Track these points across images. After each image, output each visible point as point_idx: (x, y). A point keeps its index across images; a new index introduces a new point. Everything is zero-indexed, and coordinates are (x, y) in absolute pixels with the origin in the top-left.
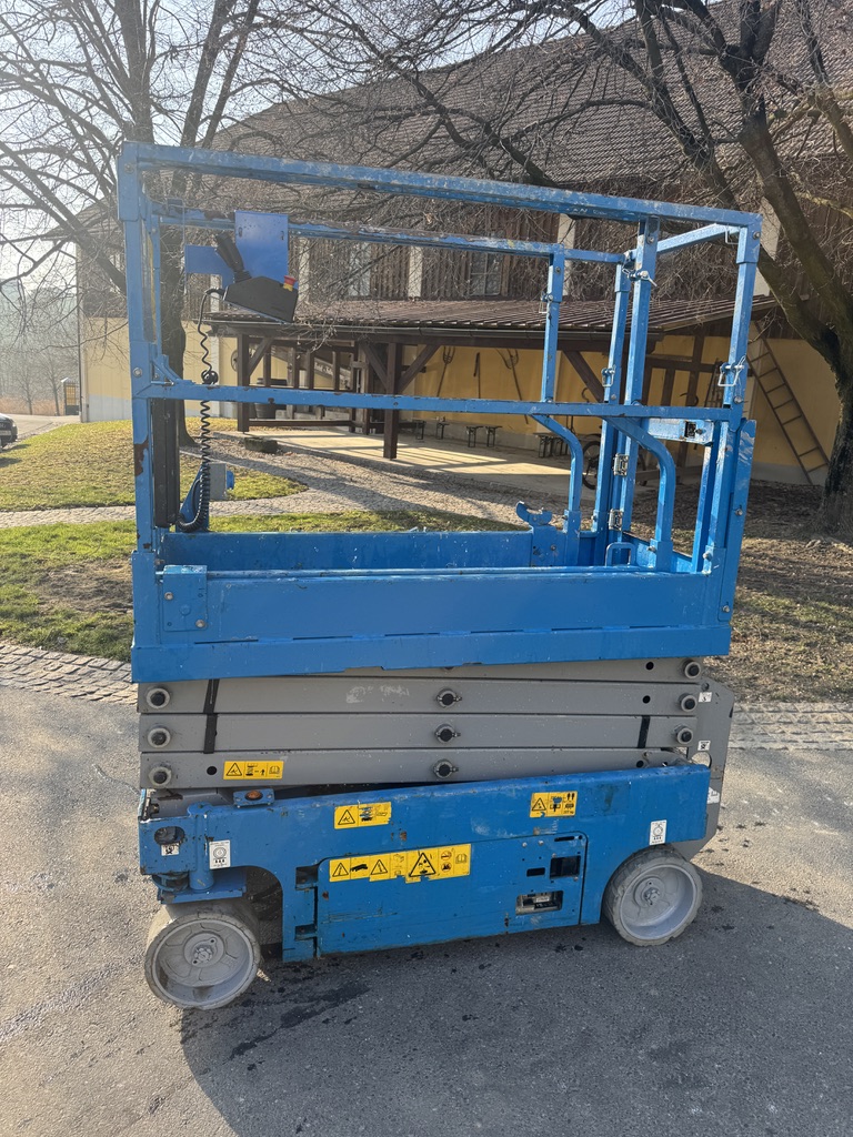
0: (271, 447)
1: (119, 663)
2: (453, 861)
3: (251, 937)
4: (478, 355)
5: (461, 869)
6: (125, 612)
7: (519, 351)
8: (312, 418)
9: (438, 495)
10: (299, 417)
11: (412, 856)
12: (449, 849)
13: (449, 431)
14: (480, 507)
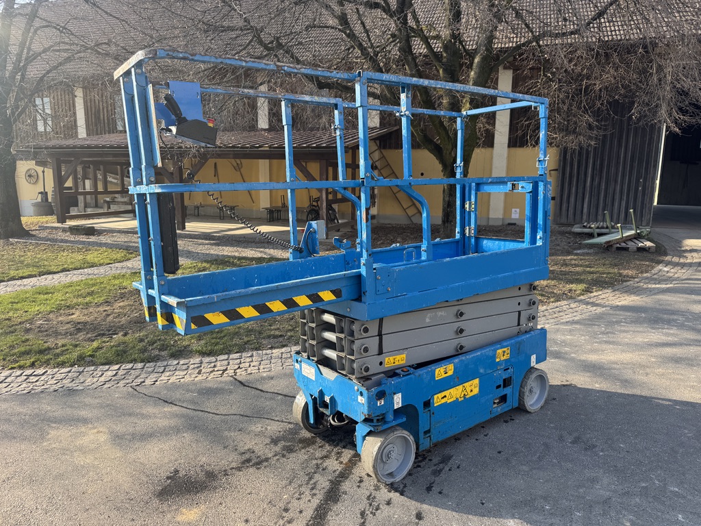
0: (91, 231)
1: (142, 364)
2: (472, 387)
3: (413, 439)
4: (215, 164)
5: (476, 391)
6: (111, 337)
7: (243, 161)
8: (101, 211)
9: (231, 249)
10: (89, 211)
11: (460, 388)
12: (471, 382)
13: (202, 211)
14: (261, 252)
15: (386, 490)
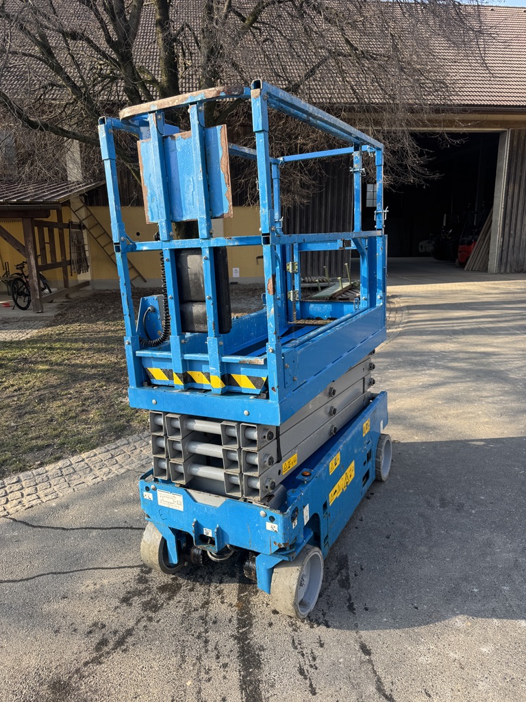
2: (351, 471)
5: (353, 475)
11: (343, 477)
12: (350, 466)
15: (307, 627)
